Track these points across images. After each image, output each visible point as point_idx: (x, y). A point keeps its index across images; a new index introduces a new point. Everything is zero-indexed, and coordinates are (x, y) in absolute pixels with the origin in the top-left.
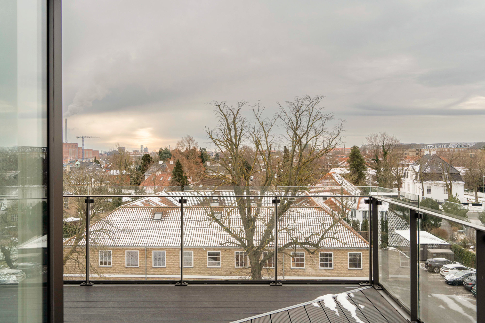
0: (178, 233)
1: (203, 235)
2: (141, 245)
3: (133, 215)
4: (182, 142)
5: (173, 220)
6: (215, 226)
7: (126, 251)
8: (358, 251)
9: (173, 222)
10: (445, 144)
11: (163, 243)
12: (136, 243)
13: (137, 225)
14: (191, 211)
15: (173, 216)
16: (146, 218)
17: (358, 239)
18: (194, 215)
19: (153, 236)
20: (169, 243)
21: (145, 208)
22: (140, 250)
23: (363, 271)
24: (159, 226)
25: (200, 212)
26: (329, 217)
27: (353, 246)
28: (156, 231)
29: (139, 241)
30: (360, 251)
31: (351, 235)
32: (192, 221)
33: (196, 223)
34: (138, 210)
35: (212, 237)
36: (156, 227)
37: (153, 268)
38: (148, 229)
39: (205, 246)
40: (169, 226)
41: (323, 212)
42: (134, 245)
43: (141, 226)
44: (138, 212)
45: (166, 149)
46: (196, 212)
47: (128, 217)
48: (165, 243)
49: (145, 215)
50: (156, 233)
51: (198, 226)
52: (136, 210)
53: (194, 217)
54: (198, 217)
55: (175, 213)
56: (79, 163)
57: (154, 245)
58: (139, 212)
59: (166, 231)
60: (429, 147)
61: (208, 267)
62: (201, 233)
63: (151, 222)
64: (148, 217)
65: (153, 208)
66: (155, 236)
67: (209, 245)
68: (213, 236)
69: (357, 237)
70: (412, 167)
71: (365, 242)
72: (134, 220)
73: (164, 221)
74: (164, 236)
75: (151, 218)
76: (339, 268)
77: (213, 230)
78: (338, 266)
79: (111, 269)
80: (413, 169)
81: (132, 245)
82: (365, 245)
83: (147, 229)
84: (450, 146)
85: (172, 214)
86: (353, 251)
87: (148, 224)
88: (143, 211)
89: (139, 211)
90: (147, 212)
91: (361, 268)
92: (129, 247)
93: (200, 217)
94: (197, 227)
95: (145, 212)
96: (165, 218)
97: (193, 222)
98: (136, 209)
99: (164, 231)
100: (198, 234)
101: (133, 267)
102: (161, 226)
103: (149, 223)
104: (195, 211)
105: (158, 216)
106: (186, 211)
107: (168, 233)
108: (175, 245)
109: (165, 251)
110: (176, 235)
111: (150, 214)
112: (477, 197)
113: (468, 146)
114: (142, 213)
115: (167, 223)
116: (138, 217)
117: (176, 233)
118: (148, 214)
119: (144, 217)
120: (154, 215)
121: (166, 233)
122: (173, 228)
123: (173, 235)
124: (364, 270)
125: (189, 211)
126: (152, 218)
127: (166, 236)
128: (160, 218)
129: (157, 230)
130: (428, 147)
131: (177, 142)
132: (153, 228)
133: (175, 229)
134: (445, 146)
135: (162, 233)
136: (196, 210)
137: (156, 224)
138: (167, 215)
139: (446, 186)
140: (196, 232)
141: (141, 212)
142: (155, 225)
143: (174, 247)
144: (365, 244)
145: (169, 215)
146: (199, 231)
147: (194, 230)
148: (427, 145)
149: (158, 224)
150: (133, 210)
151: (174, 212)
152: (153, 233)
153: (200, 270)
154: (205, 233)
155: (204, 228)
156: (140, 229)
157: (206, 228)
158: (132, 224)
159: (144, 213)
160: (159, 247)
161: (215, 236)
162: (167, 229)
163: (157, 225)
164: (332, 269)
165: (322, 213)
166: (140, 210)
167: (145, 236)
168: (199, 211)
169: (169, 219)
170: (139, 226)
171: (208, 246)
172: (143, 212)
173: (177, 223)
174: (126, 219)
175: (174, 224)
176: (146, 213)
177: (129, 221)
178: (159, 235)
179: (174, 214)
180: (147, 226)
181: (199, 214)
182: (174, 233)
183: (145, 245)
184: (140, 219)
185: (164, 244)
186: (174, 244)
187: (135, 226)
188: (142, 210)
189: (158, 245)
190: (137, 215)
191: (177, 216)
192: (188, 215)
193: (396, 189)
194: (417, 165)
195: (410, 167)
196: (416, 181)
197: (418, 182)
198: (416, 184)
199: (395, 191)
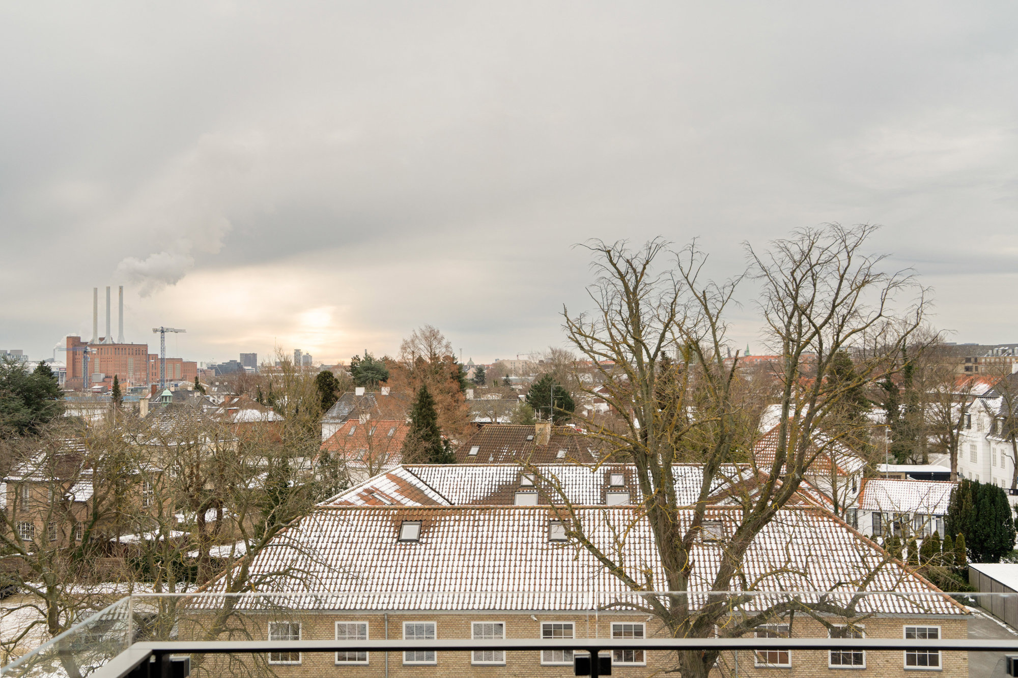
0: (464, 576)
1: (527, 581)
2: (374, 608)
3: (349, 529)
4: (413, 341)
5: (449, 540)
6: (555, 557)
7: (337, 623)
8: (930, 623)
9: (448, 546)
11: (429, 601)
12: (362, 603)
13: (359, 554)
14: (492, 517)
15: (448, 531)
16: (381, 535)
17: (927, 591)
18: (500, 528)
19: (401, 583)
20: (445, 601)
21: (377, 511)
22: (370, 621)
23: (944, 674)
24: (416, 558)
25: (514, 520)
26: (846, 535)
28: (408, 570)
29: (369, 597)
30: (935, 623)
31: (908, 581)
32: (497, 543)
33: (506, 549)
34: (360, 515)
35: (551, 585)
36: (408, 560)
37: (405, 666)
38: (389, 564)
39: (535, 608)
40: (441, 557)
41: (828, 521)
42: (358, 607)
43: (370, 557)
44: (358, 520)
45: (369, 359)
46: (504, 520)
47: (337, 534)
48: (434, 601)
49: (378, 528)
50: (408, 575)
51: (513, 558)
52: (355, 515)
53: (500, 534)
54: (510, 534)
55: (452, 523)
56: (171, 394)
57: (406, 608)
58: (363, 520)
59: (434, 569)
60: (1000, 353)
61: (543, 663)
62: (522, 575)
63: (393, 547)
64: (386, 534)
65: (396, 512)
66: (406, 583)
67: (546, 608)
68: (554, 582)
69: (925, 586)
70: (982, 401)
71: (946, 600)
72: (352, 542)
73: (426, 543)
74: (429, 585)
75: (393, 537)
76: (881, 665)
77: (551, 566)
78: (878, 661)
79: (300, 669)
80: (986, 406)
81: (352, 608)
82: (947, 607)
83: (386, 566)
85: (444, 526)
86: (917, 623)
87: (387, 551)
88: (371, 518)
89: (361, 518)
90: (382, 521)
91: (939, 667)
92: (345, 613)
93: (515, 534)
94: (510, 560)
95: (378, 520)
96: (428, 537)
97: (499, 546)
98: (353, 512)
99: (429, 569)
100: (514, 578)
101: (353, 665)
102: (421, 557)
103: (390, 549)
104: (502, 518)
105: (410, 531)
106: (482, 517)
107: (439, 575)
108: (460, 608)
109: (435, 623)
110: (459, 581)
111: (391, 526)
114: (370, 523)
115: (435, 549)
116: (362, 534)
117: (459, 575)
118: (386, 526)
119: (376, 535)
120: (399, 529)
121: (433, 576)
122: (451, 563)
123: (453, 581)
124: (948, 671)
125: (487, 517)
126: (396, 535)
127: (434, 585)
128: (415, 537)
129: (412, 566)
130: (995, 352)
131: (401, 343)
132: (400, 562)
133: (456, 563)
135: (423, 576)
136: (504, 515)
137: (407, 552)
138: (432, 529)
140: (509, 572)
141: (368, 520)
142: (404, 555)
143: (457, 613)
144: (949, 604)
145: (436, 529)
146: (517, 569)
147: (504, 566)
148: (992, 348)
149: (412, 551)
150: (346, 515)
151: (450, 520)
152: (402, 576)
153: (524, 671)
154: (533, 575)
155: (528, 563)
156: (369, 565)
157: (533, 563)
158: (347, 551)
159: (375, 523)
160: (420, 613)
161: (559, 582)
162: (435, 564)
163: (409, 555)
164: (863, 669)
165: (827, 524)
166: (365, 515)
167: (382, 584)
168: (511, 518)
169: (439, 540)
170: (365, 558)
171: (543, 609)
172: (373, 520)
173: (460, 549)
174: (331, 539)
175: (452, 552)
176: (379, 523)
177: (339, 545)
178: (417, 581)
179: (449, 526)
180: (386, 557)
181: (513, 525)
182: (454, 576)
183: (385, 608)
184: (365, 540)
185: (431, 603)
186: (458, 603)
187: (356, 556)
188: (369, 515)
189: (417, 608)
190: (358, 529)
191: (458, 531)
192: (486, 528)
193: (940, 456)
194: (994, 397)
195: (977, 403)
196: (995, 438)
197: (1000, 439)
198: (993, 444)
199: (940, 460)
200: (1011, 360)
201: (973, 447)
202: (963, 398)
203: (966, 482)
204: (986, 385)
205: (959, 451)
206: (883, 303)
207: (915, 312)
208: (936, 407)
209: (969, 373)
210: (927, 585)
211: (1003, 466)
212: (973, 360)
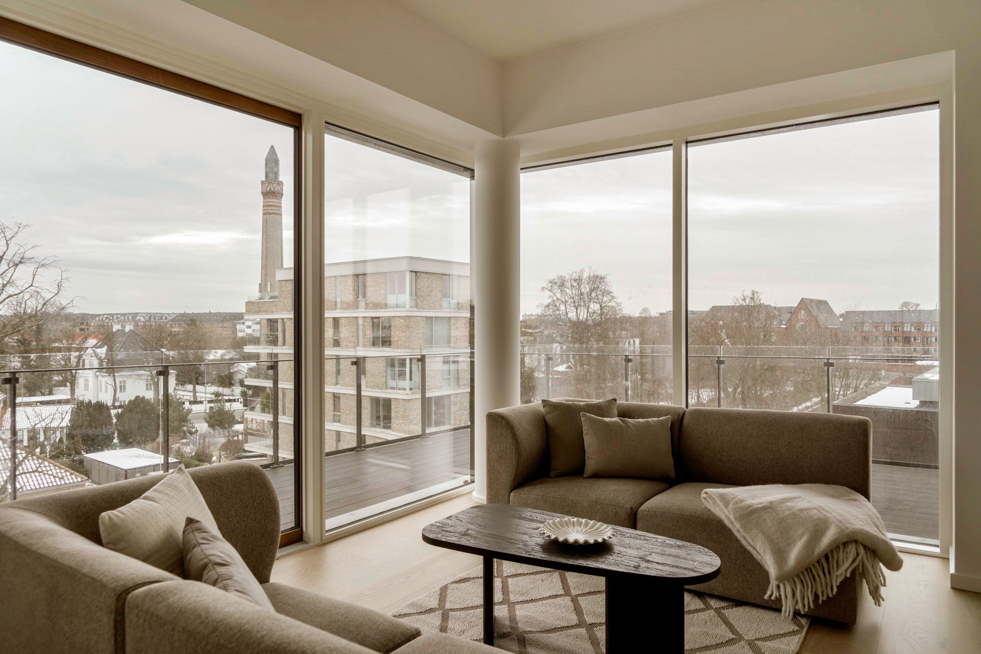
10: (129, 314)
17: (58, 471)
27: (50, 484)
31: (45, 466)
60: (104, 319)
69: (57, 468)
70: (93, 350)
71: (71, 474)
80: (94, 352)
82: (72, 478)
84: (138, 318)
112: (195, 391)
113: (166, 318)
130: (101, 319)
134: (130, 318)
139: (150, 378)
144: (73, 476)
148: (99, 315)
193: (62, 388)
194: (100, 347)
195: (90, 351)
196: (101, 374)
197: (105, 374)
198: (100, 378)
199: (62, 391)
200: (111, 324)
201: (86, 380)
202: (79, 349)
203: (82, 402)
204: (94, 340)
205: (76, 384)
206: (34, 277)
207: (56, 285)
208: (59, 356)
209: (82, 332)
210: (58, 466)
211: (106, 391)
212: (85, 324)
